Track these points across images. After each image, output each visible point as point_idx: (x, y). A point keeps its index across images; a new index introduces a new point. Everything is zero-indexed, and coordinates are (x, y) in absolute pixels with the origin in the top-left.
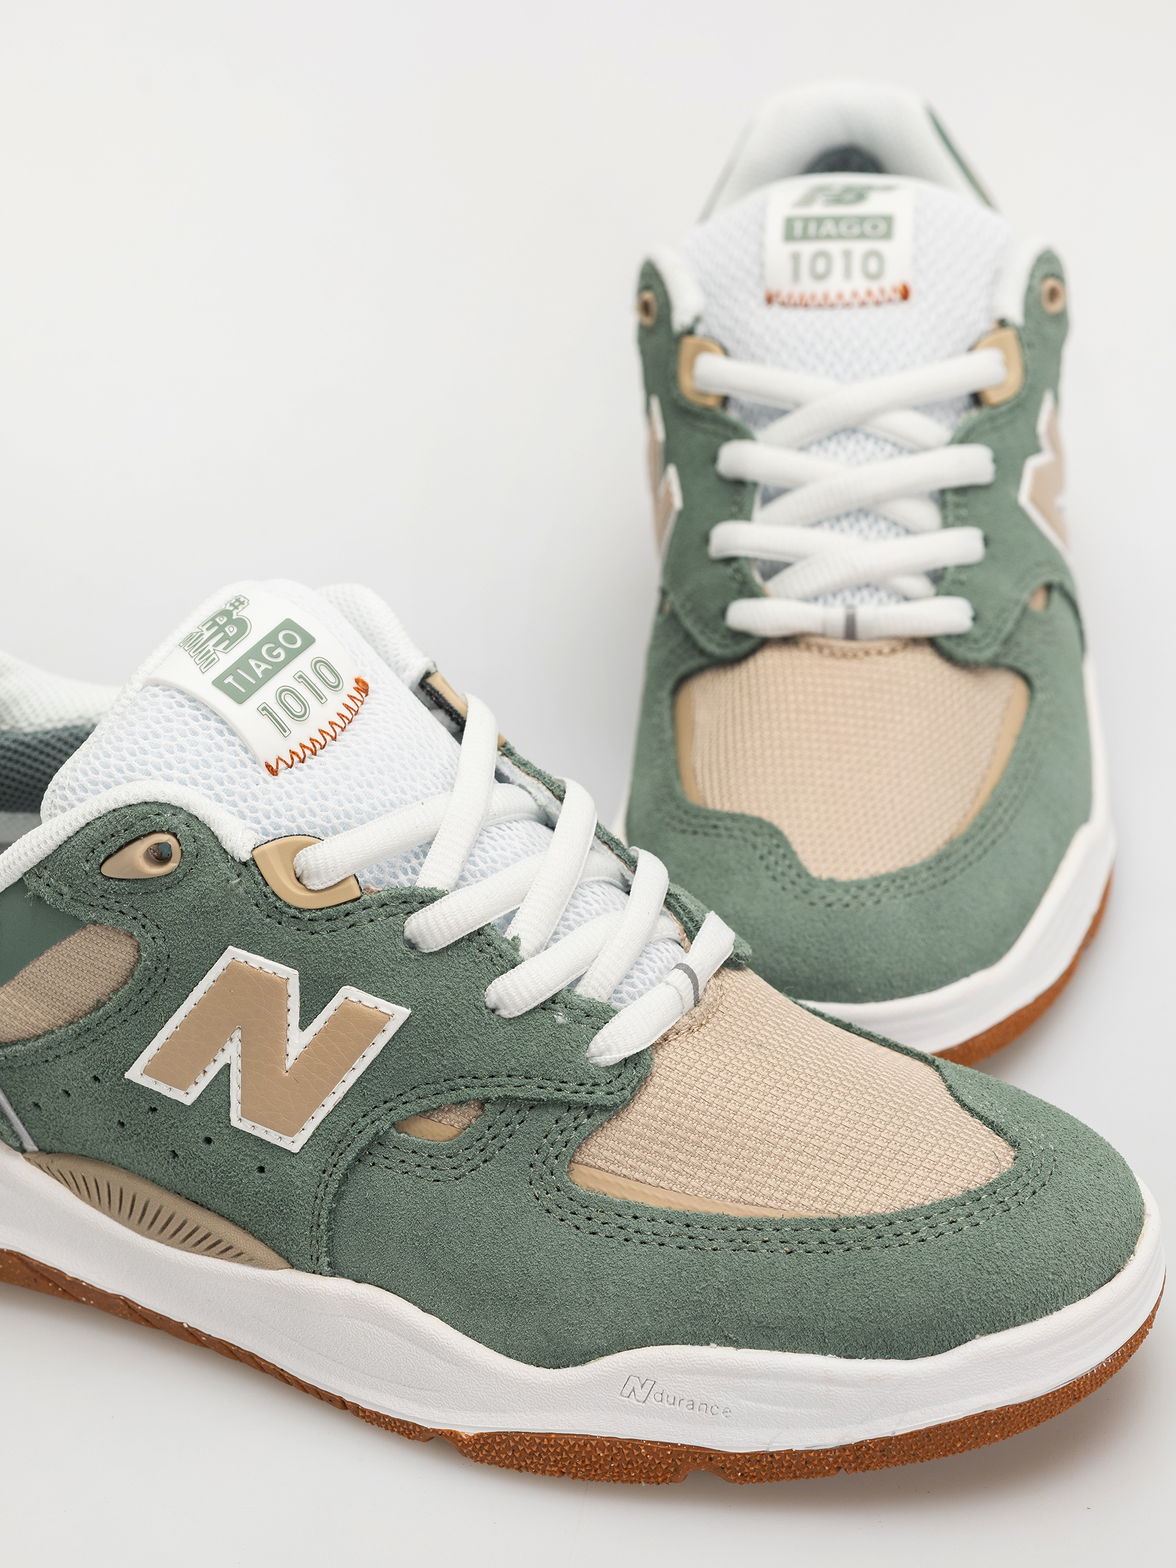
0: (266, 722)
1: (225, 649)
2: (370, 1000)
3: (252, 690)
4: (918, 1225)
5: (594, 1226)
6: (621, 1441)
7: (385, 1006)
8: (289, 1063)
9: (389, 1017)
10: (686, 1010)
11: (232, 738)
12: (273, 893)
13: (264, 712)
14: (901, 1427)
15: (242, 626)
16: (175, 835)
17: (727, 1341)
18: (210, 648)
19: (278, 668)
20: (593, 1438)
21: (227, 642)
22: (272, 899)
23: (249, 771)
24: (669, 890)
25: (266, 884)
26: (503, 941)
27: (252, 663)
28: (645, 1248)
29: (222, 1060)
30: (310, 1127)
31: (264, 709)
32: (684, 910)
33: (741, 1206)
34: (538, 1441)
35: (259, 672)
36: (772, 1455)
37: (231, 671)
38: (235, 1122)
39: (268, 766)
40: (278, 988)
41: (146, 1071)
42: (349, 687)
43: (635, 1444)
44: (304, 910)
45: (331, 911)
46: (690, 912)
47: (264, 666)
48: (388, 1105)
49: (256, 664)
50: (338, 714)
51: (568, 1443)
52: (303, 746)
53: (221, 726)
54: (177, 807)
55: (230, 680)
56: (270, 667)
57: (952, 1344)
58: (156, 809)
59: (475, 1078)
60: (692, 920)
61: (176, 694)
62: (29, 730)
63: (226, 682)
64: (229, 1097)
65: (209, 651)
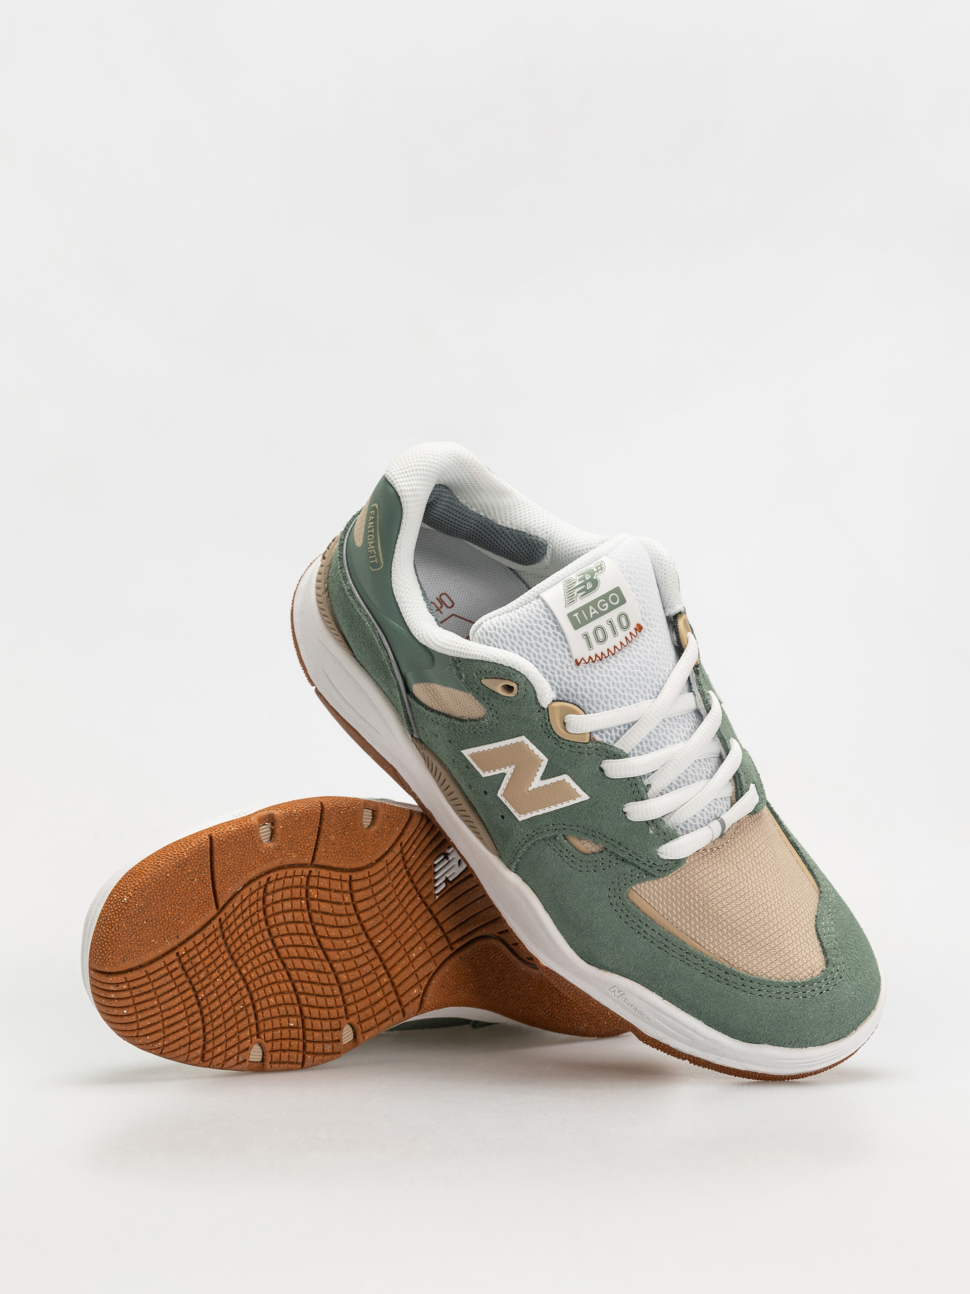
0: (584, 641)
1: (581, 596)
2: (574, 785)
3: (585, 623)
4: (763, 988)
5: (628, 920)
6: (602, 1005)
7: (579, 790)
8: (530, 789)
9: (579, 796)
10: (713, 840)
11: (565, 644)
12: (551, 725)
13: (585, 637)
14: (717, 1061)
15: (595, 583)
16: (518, 685)
17: (660, 994)
18: (575, 593)
19: (602, 614)
20: (592, 998)
21: (584, 592)
22: (549, 728)
23: (567, 662)
24: (738, 770)
25: (549, 720)
26: (642, 786)
27: (591, 608)
28: (645, 940)
29: (503, 771)
30: (529, 816)
31: (586, 635)
32: (740, 783)
33: (694, 942)
34: (569, 985)
35: (592, 614)
36: (661, 1043)
37: (578, 610)
38: (499, 795)
39: (576, 660)
40: (537, 762)
41: (471, 756)
42: (632, 629)
43: (607, 1009)
44: (561, 738)
45: (572, 743)
46: (742, 785)
47: (595, 612)
48: (564, 827)
49: (592, 610)
50: (621, 642)
51: (580, 993)
52: (596, 655)
53: (562, 636)
54: (523, 675)
55: (576, 615)
56: (598, 613)
57: (753, 1042)
58: (514, 672)
59: (605, 836)
60: (741, 789)
61: (549, 612)
62: (499, 523)
63: (574, 615)
64: (501, 785)
65: (574, 595)
